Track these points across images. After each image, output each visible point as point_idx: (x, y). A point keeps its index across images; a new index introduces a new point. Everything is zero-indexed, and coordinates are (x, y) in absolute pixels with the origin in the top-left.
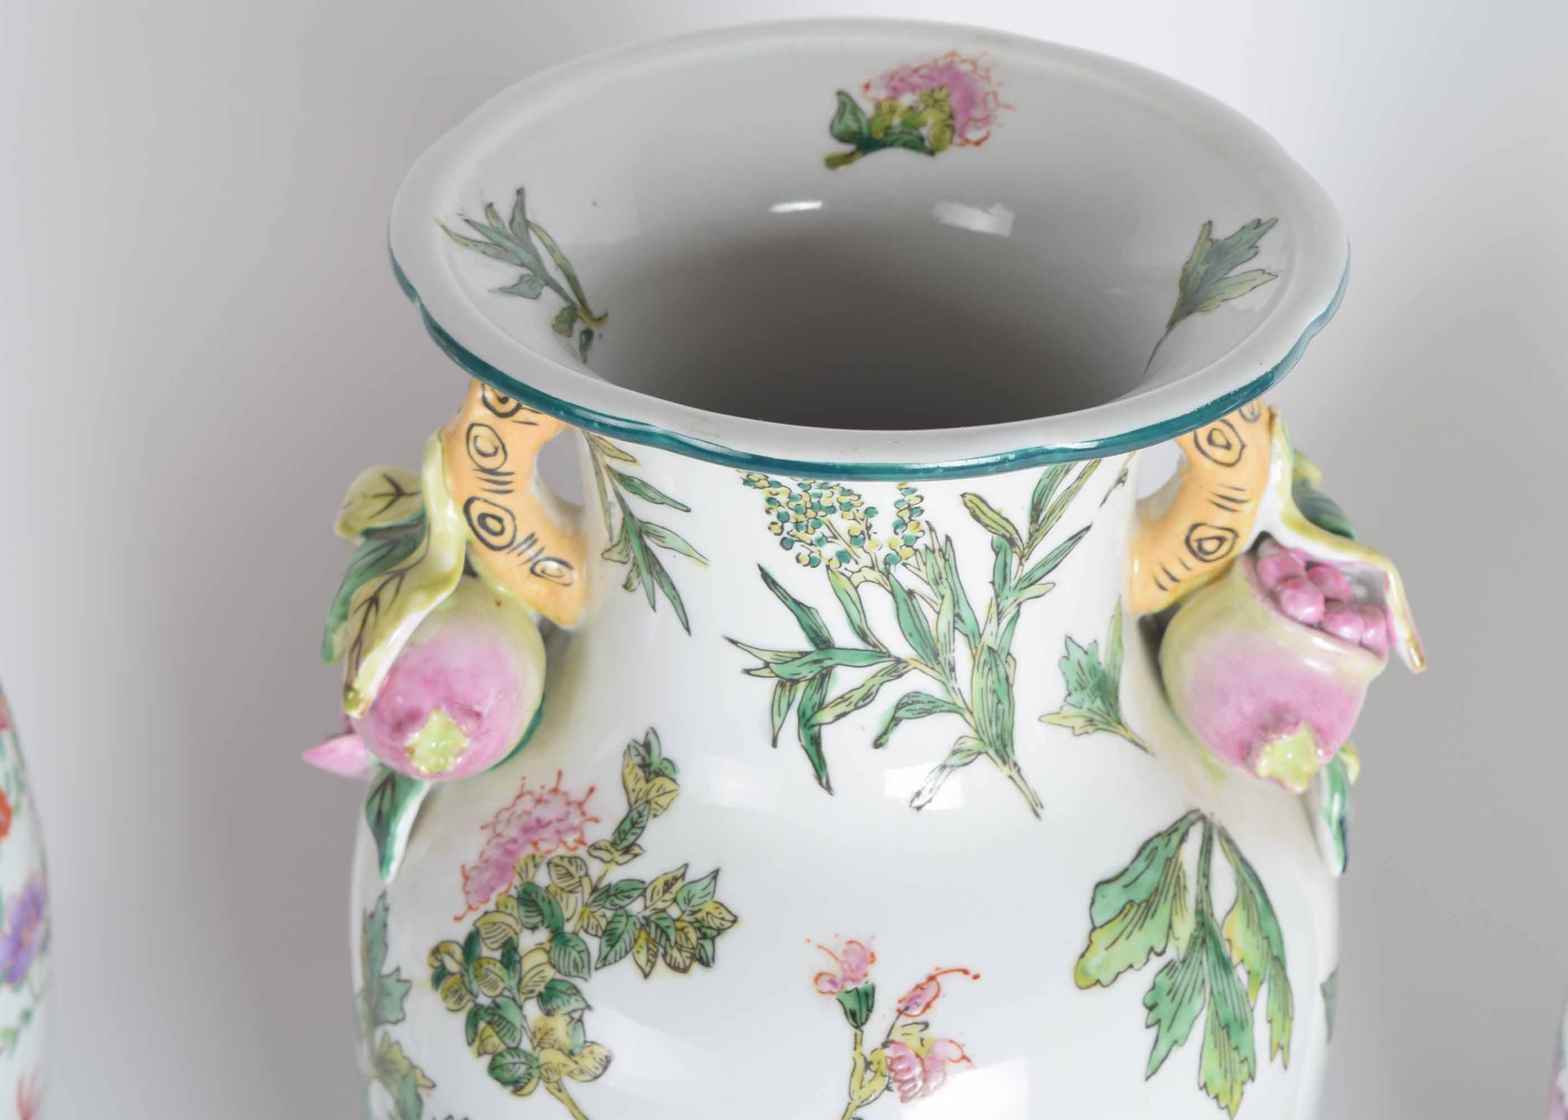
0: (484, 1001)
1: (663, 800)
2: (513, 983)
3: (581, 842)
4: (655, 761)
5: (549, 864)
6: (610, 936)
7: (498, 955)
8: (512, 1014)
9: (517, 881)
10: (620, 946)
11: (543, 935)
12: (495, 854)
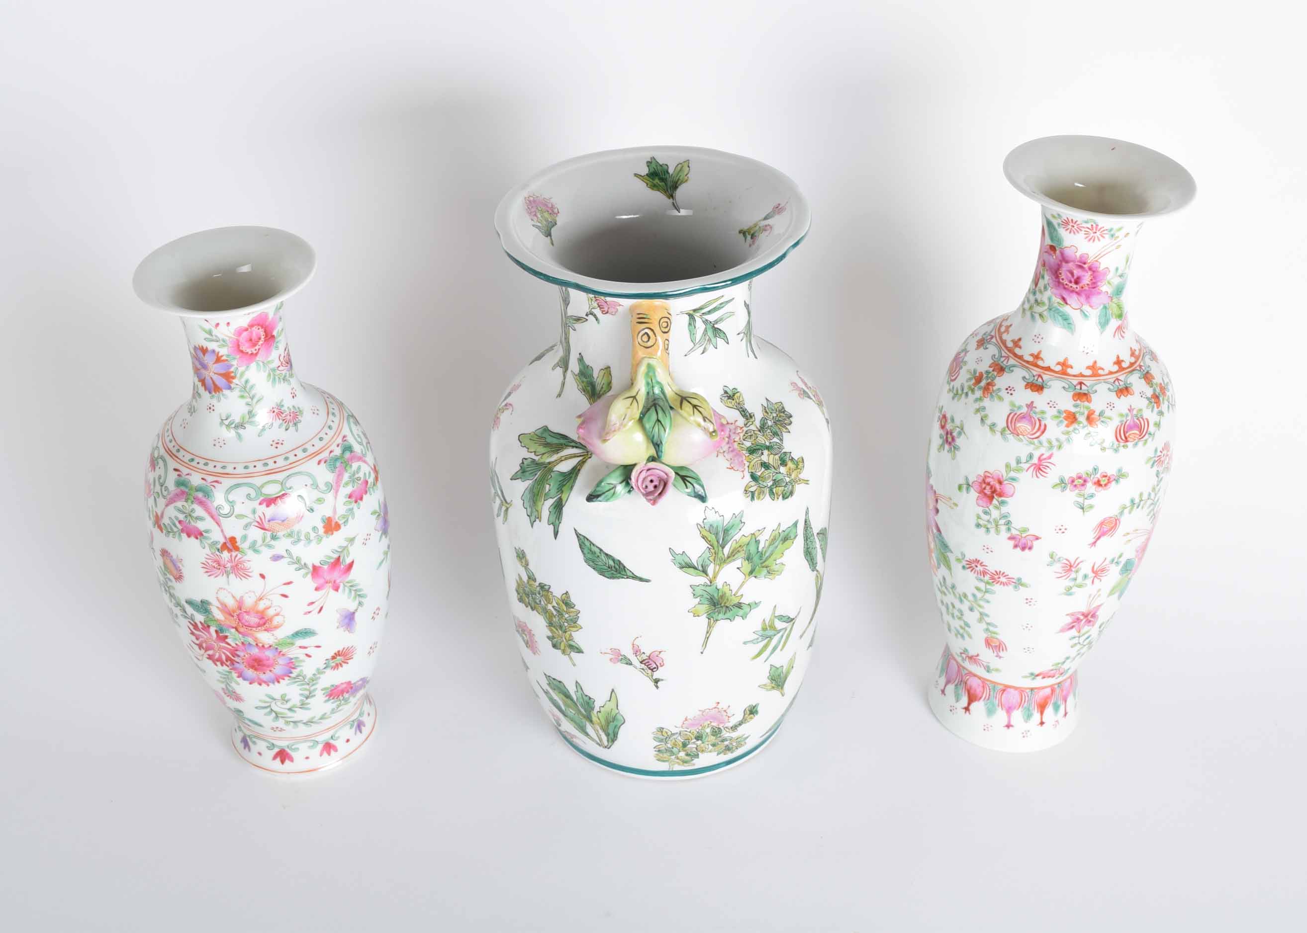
0: (770, 484)
1: (741, 400)
2: (773, 470)
3: (741, 428)
4: (730, 393)
5: (744, 440)
6: (775, 434)
7: (763, 469)
8: (780, 477)
9: (744, 452)
10: (779, 433)
11: (766, 452)
12: (729, 456)
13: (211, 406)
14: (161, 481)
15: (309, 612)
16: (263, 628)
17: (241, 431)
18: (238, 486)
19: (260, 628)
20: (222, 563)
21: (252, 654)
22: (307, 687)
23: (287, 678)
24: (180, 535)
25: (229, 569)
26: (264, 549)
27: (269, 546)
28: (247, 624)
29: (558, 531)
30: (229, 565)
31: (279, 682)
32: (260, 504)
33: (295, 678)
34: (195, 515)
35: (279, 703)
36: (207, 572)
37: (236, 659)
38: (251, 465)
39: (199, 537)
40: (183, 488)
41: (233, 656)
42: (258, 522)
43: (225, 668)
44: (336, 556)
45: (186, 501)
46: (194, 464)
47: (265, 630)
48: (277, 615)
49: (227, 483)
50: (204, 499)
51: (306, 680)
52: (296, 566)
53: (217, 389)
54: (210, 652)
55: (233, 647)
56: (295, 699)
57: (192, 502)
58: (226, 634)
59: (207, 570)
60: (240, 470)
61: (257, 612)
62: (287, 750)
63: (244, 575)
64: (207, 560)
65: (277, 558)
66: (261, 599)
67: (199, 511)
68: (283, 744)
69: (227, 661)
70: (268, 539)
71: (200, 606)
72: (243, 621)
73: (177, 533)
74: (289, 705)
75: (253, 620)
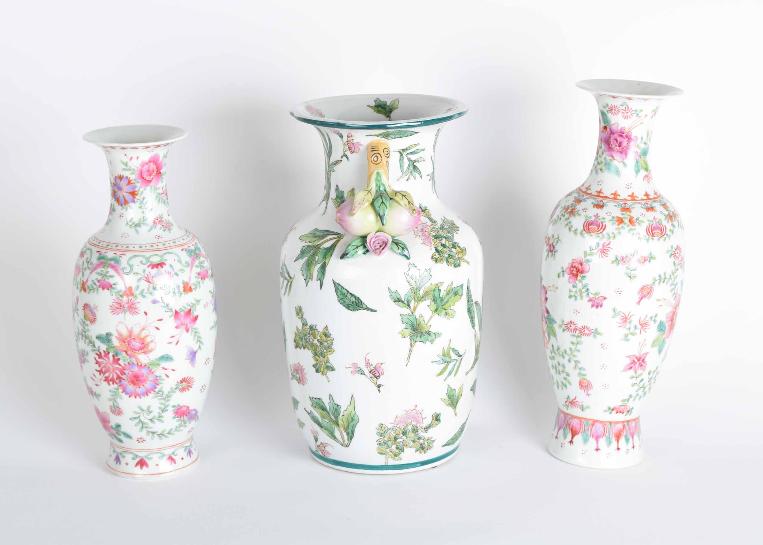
0: (447, 256)
1: (429, 213)
2: (448, 249)
3: (429, 226)
4: (423, 209)
5: (431, 231)
6: (449, 232)
7: (442, 247)
8: (452, 254)
9: (432, 237)
10: (452, 232)
11: (444, 239)
12: (424, 237)
13: (121, 215)
14: (88, 260)
15: (171, 343)
16: (143, 351)
17: (138, 228)
18: (135, 256)
19: (140, 351)
20: (122, 304)
21: (133, 371)
22: (163, 401)
23: (152, 392)
24: (98, 290)
25: (126, 308)
26: (148, 295)
27: (151, 293)
28: (133, 348)
29: (322, 284)
30: (126, 306)
31: (147, 395)
32: (148, 267)
33: (157, 393)
34: (108, 275)
35: (145, 414)
36: (112, 312)
37: (124, 377)
38: (143, 246)
39: (109, 288)
40: (102, 260)
41: (122, 375)
42: (146, 278)
43: (116, 386)
44: (189, 308)
45: (104, 267)
46: (110, 247)
47: (144, 353)
48: (152, 342)
49: (129, 255)
50: (115, 265)
51: (164, 396)
52: (165, 309)
53: (126, 202)
54: (107, 375)
55: (122, 367)
56: (156, 412)
57: (107, 267)
58: (120, 357)
59: (112, 310)
60: (137, 248)
61: (140, 339)
62: (146, 459)
63: (135, 312)
64: (113, 304)
65: (154, 302)
66: (143, 329)
67: (111, 272)
68: (142, 454)
69: (117, 379)
70: (151, 289)
71: (105, 339)
72: (131, 346)
73: (96, 289)
74: (150, 417)
75: (136, 344)
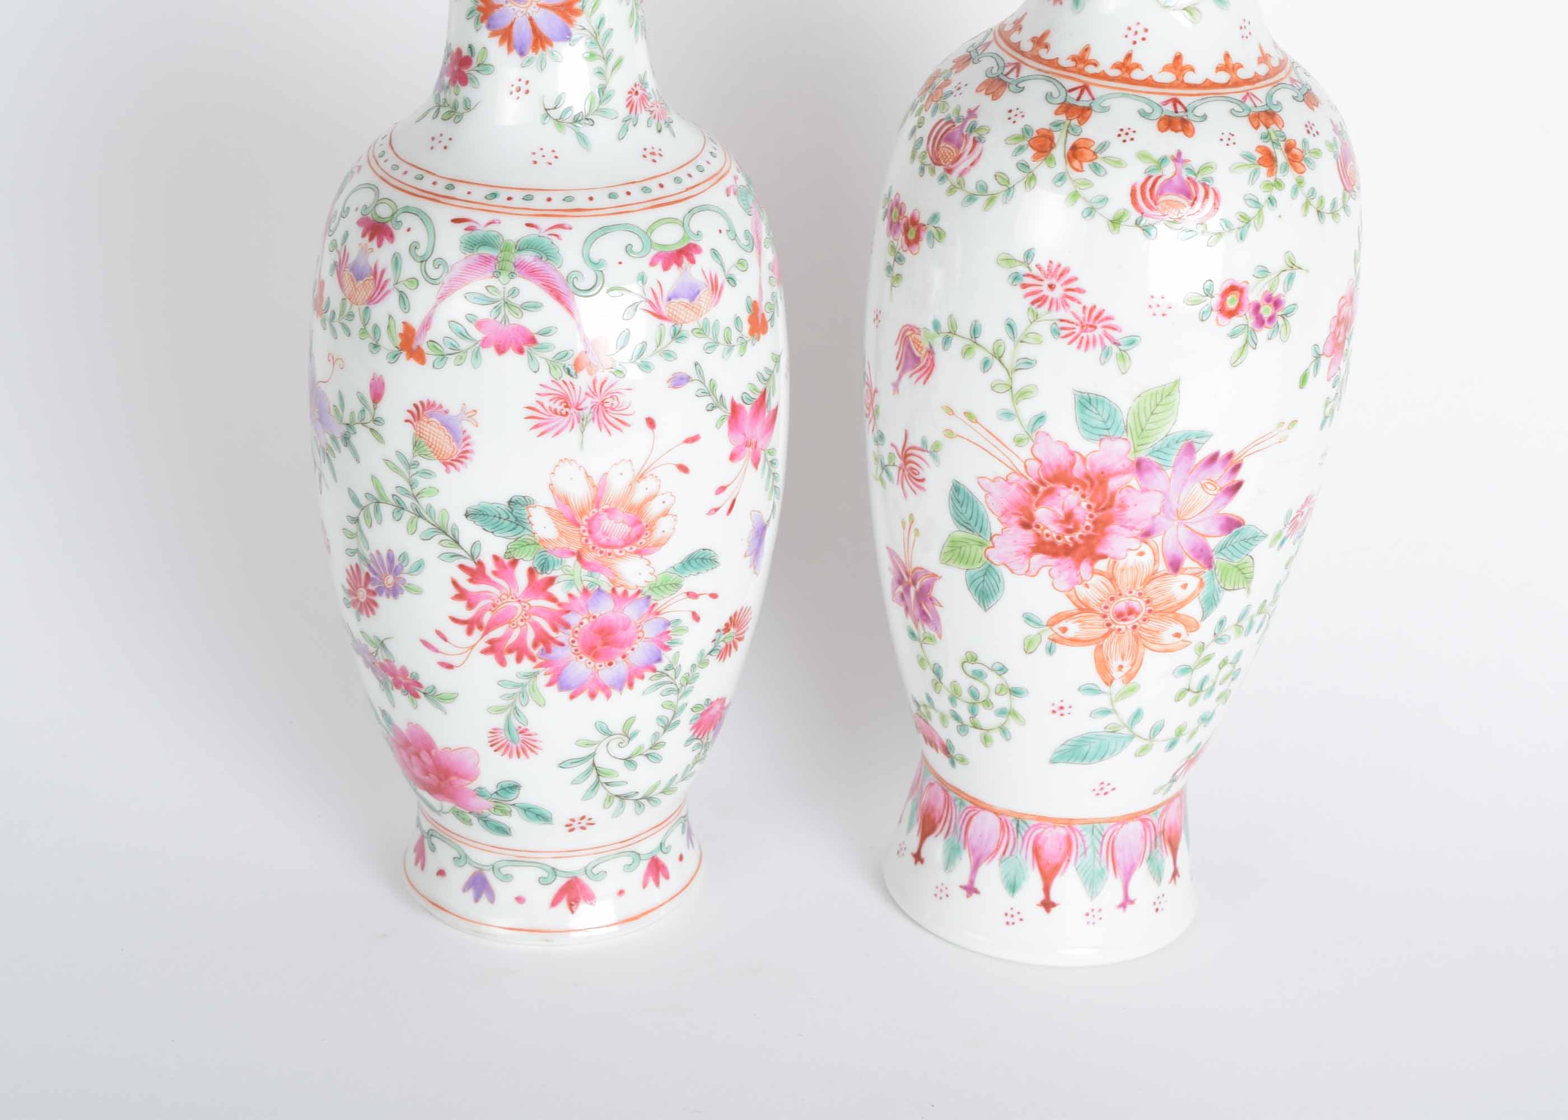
13: (522, 84)
14: (421, 252)
15: (716, 510)
16: (635, 548)
17: (585, 129)
18: (605, 230)
19: (627, 548)
20: (574, 399)
21: (597, 615)
22: (673, 698)
23: (648, 674)
24: (477, 355)
25: (586, 412)
26: (657, 361)
27: (669, 355)
28: (604, 540)
30: (588, 403)
31: (631, 685)
32: (652, 264)
33: (662, 674)
34: (518, 301)
35: (614, 744)
36: (536, 426)
37: (561, 636)
38: (621, 191)
39: (526, 348)
40: (485, 251)
41: (556, 630)
42: (650, 302)
43: (527, 665)
44: (761, 387)
45: (497, 274)
46: (501, 200)
47: (637, 552)
48: (665, 514)
49: (582, 227)
50: (539, 264)
51: (678, 681)
52: (708, 400)
53: (540, 40)
54: (497, 633)
55: (560, 605)
56: (646, 731)
57: (512, 275)
58: (553, 574)
59: (535, 422)
60: (601, 200)
61: (631, 509)
62: (584, 879)
63: (616, 423)
64: (540, 399)
65: (679, 381)
66: (641, 477)
67: (529, 290)
68: (573, 866)
69: (535, 645)
70: (667, 338)
71: (504, 516)
72: (599, 534)
73: (470, 353)
74: (626, 752)
75: (616, 528)
